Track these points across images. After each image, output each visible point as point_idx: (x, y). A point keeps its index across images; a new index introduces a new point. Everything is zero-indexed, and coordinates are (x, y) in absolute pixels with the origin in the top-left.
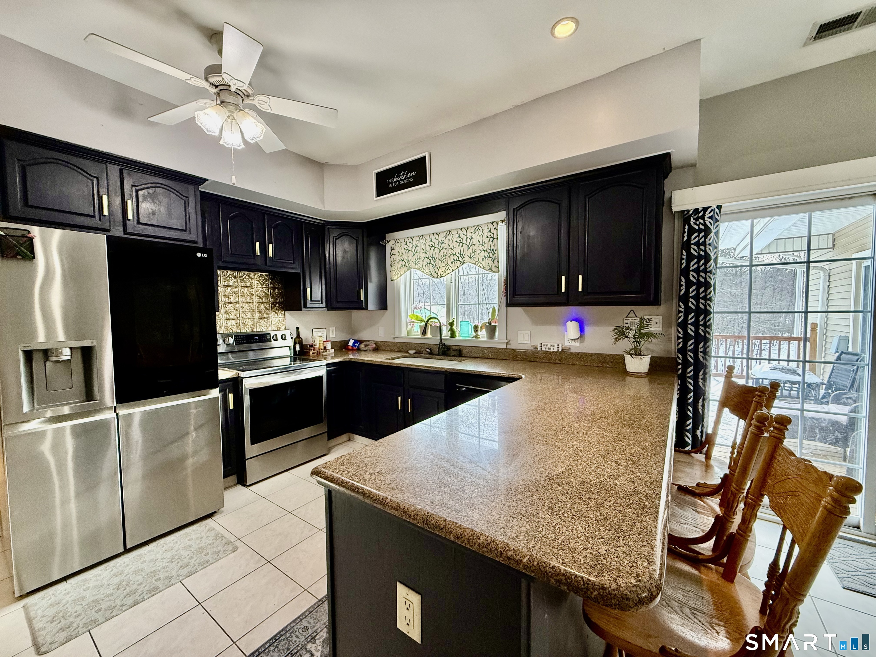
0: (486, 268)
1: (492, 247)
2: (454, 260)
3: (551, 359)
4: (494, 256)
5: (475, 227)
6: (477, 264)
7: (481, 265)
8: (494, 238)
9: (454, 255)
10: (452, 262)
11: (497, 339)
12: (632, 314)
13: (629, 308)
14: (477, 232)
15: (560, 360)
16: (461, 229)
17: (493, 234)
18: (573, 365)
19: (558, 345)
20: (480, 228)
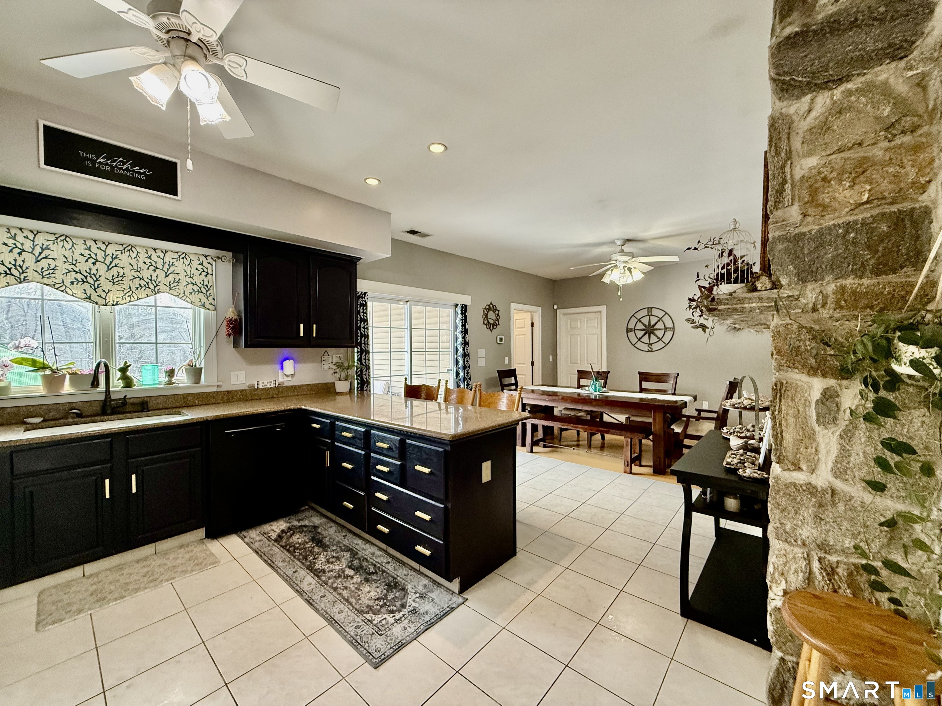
0: (196, 304)
1: (206, 283)
2: (140, 285)
3: (269, 394)
4: (209, 292)
5: (179, 254)
6: (181, 296)
7: (188, 299)
8: (208, 273)
9: (141, 279)
10: (137, 288)
11: (203, 383)
12: (326, 354)
13: (324, 349)
14: (182, 260)
15: (277, 394)
16: (155, 250)
17: (207, 268)
18: (289, 396)
19: (275, 381)
20: (187, 257)
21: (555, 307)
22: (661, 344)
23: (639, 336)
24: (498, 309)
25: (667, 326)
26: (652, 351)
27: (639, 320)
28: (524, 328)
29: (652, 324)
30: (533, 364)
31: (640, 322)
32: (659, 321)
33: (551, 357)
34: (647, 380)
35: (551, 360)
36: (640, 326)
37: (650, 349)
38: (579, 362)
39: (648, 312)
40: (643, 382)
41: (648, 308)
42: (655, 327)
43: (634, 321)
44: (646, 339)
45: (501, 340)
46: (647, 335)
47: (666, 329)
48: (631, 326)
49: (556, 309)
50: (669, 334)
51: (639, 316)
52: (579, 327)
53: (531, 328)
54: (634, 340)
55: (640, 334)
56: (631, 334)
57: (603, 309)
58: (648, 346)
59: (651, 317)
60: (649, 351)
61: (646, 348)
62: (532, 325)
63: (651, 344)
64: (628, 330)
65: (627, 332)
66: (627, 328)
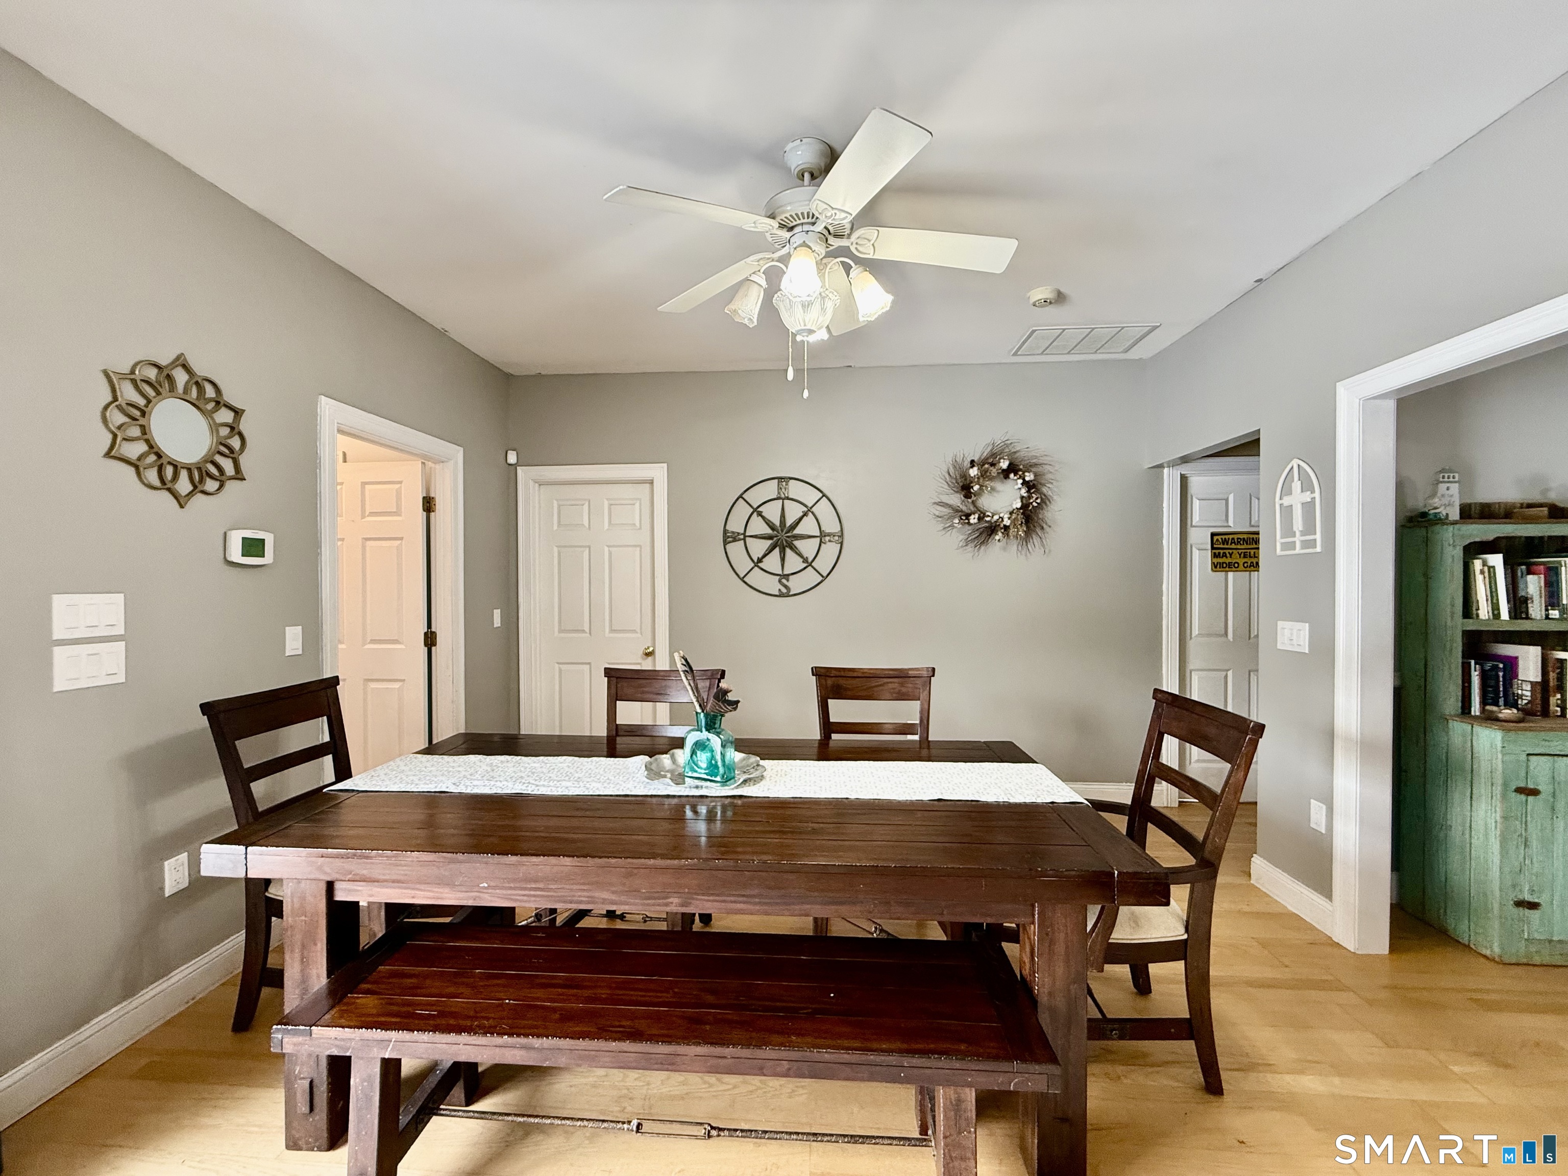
21: (512, 458)
22: (809, 578)
23: (757, 553)
24: (229, 396)
25: (827, 529)
26: (788, 595)
27: (757, 511)
28: (397, 513)
29: (789, 522)
30: (430, 640)
31: (760, 514)
32: (805, 514)
33: (497, 613)
34: (840, 693)
35: (497, 622)
36: (758, 527)
37: (784, 590)
38: (587, 629)
39: (780, 489)
40: (831, 703)
41: (780, 479)
42: (797, 531)
43: (742, 510)
44: (773, 562)
45: (253, 547)
46: (777, 550)
47: (823, 535)
48: (736, 526)
49: (515, 466)
50: (830, 550)
51: (754, 498)
52: (586, 523)
53: (421, 515)
54: (744, 564)
55: (758, 547)
56: (736, 548)
57: (658, 472)
58: (780, 581)
59: (786, 502)
60: (781, 595)
61: (773, 585)
62: (428, 505)
63: (786, 576)
64: (729, 538)
65: (725, 543)
66: (725, 531)
